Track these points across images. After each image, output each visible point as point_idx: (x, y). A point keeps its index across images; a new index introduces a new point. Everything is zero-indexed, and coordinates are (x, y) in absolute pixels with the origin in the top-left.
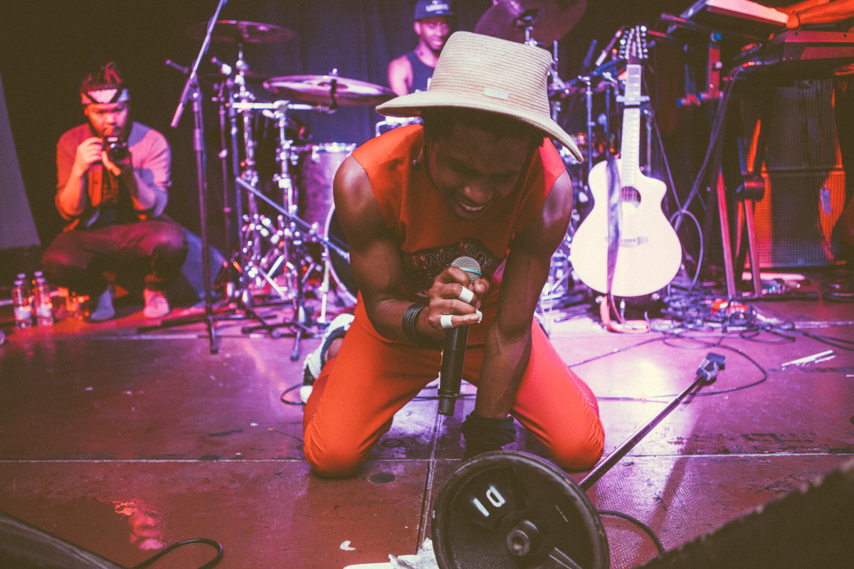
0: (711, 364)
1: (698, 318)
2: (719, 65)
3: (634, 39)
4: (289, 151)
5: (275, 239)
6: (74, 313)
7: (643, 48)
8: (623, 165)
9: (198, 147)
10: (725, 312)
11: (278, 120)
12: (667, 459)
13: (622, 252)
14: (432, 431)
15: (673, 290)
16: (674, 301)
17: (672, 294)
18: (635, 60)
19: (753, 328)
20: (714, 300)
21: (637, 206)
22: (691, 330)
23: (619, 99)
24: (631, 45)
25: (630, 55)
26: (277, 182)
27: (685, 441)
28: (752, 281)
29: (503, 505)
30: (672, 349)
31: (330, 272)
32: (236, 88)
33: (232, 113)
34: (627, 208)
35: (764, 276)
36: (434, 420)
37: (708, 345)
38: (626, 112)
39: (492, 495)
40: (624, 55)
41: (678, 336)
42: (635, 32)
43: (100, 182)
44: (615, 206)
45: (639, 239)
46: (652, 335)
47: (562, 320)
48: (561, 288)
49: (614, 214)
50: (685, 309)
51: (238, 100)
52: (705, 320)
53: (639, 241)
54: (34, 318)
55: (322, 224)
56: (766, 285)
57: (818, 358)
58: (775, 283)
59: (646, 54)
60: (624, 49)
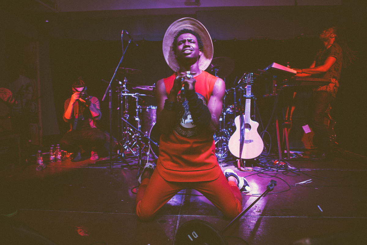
0: (272, 184)
1: (269, 167)
2: (276, 85)
3: (249, 77)
4: (139, 109)
5: (133, 137)
6: (68, 158)
7: (252, 80)
8: (245, 117)
9: (110, 107)
10: (278, 165)
11: (136, 99)
12: (255, 218)
13: (245, 145)
14: (180, 205)
15: (262, 156)
16: (262, 160)
17: (261, 158)
18: (249, 83)
19: (287, 170)
20: (274, 160)
21: (250, 130)
22: (267, 171)
23: (244, 96)
24: (248, 79)
25: (248, 82)
26: (135, 118)
27: (262, 211)
28: (287, 153)
29: (197, 237)
30: (260, 177)
31: (150, 149)
32: (124, 88)
33: (121, 96)
34: (247, 130)
35: (291, 152)
36: (181, 201)
37: (272, 176)
38: (247, 100)
39: (194, 234)
40: (246, 82)
41: (262, 173)
42: (250, 75)
43: (78, 113)
44: (243, 129)
45: (250, 140)
46: (254, 172)
47: (225, 166)
48: (226, 154)
49: (242, 132)
50: (265, 163)
51: (124, 92)
52: (272, 167)
53: (250, 141)
54: (56, 159)
55: (149, 132)
56: (292, 155)
57: (306, 182)
58: (294, 154)
59: (253, 81)
60: (246, 80)
